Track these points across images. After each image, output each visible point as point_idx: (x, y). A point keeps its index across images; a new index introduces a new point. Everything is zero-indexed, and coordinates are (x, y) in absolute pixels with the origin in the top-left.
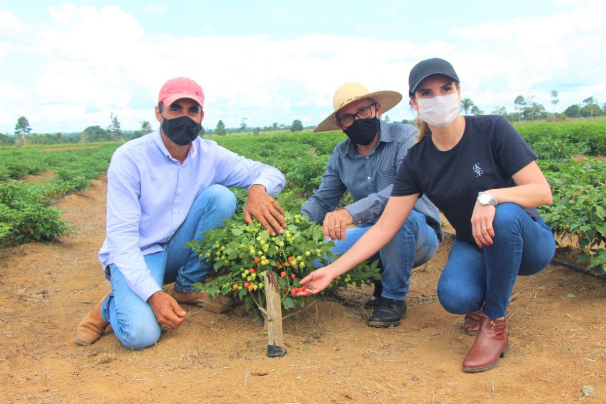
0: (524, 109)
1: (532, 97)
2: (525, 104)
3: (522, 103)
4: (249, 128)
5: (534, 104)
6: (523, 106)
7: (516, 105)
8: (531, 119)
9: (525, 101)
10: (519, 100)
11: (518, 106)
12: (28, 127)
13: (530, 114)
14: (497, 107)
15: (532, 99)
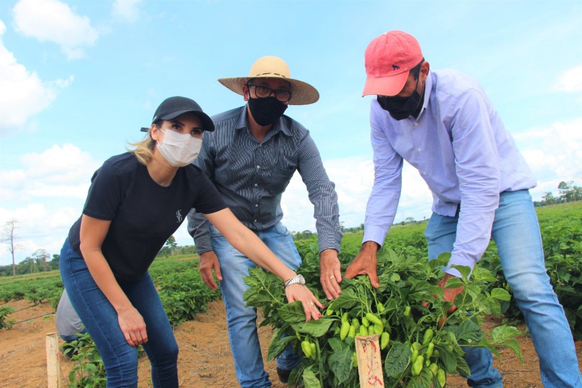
0: (566, 192)
1: (571, 182)
2: (567, 188)
3: (565, 187)
4: (346, 229)
5: (575, 188)
6: (565, 190)
7: (560, 189)
8: (573, 200)
9: (567, 186)
10: (562, 185)
11: (562, 190)
12: (174, 243)
13: (572, 196)
14: (546, 193)
15: (571, 184)
